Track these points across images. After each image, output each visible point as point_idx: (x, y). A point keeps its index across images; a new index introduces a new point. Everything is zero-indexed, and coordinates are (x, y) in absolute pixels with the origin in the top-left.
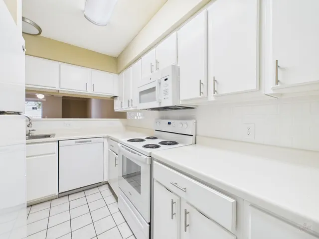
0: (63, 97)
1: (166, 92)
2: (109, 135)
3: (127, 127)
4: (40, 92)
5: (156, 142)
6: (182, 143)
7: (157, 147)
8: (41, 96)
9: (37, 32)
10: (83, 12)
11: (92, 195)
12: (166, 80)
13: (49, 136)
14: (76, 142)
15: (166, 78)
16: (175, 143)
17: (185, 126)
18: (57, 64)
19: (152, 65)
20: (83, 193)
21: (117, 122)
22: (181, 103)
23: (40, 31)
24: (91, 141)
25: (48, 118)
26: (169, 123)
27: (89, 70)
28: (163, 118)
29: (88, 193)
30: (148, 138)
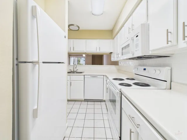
0: (92, 55)
1: (137, 46)
2: (106, 75)
3: (119, 70)
4: (84, 54)
5: (130, 82)
6: (154, 86)
7: (129, 85)
8: (84, 55)
9: (78, 29)
10: (91, 12)
11: (97, 105)
12: (137, 36)
13: (81, 73)
14: (91, 77)
15: (137, 35)
16: (148, 85)
17: (158, 72)
18: (84, 40)
19: (129, 28)
20: (94, 102)
21: (113, 67)
22: (150, 53)
23: (79, 27)
24: (97, 77)
25: (87, 65)
26: (145, 69)
27: (98, 40)
28: (140, 65)
29: (96, 103)
30: (128, 79)
